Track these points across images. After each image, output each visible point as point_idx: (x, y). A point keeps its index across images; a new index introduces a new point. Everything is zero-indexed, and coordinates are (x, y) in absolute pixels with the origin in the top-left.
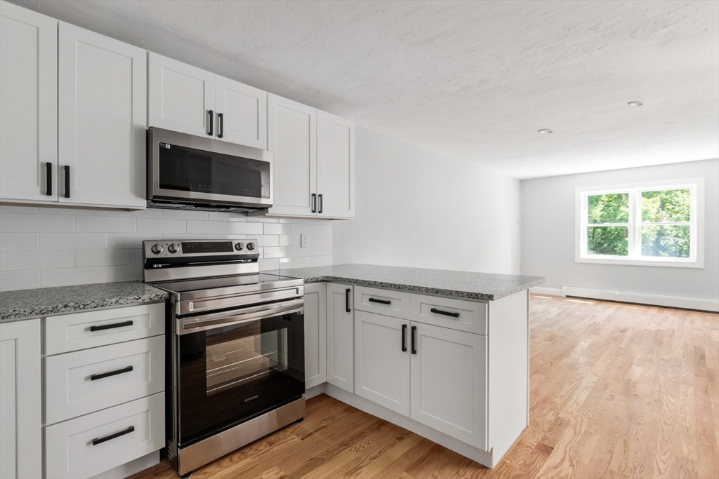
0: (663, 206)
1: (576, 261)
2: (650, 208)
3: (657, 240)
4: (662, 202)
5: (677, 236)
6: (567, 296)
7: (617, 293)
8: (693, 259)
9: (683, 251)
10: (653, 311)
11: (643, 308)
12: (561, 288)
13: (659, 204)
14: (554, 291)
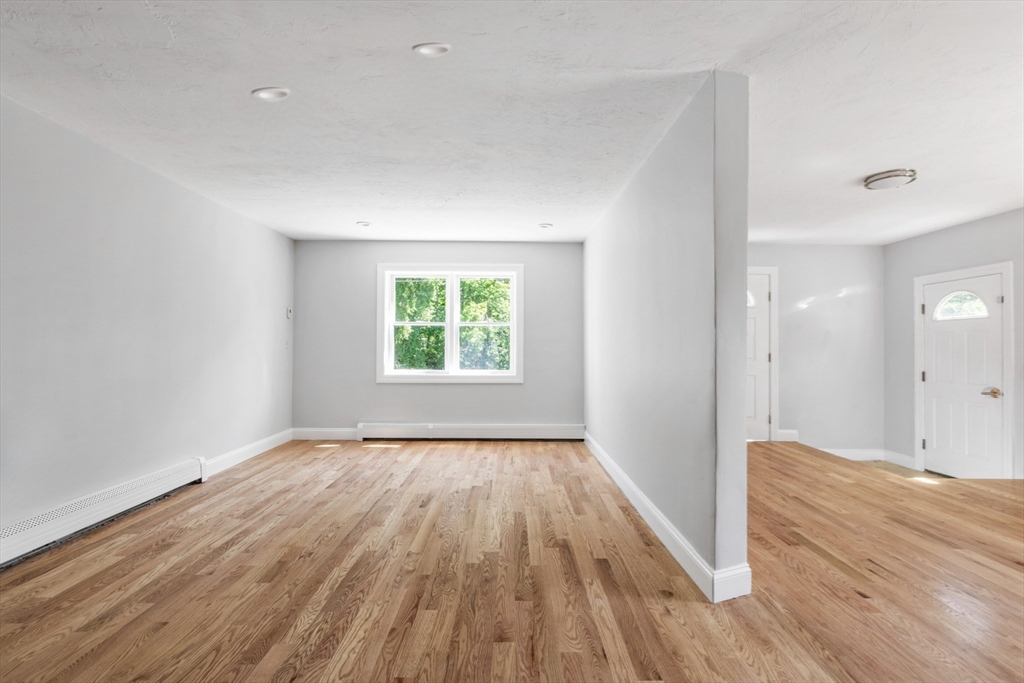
0: (489, 314)
1: (378, 381)
2: (478, 314)
3: (484, 349)
4: (489, 308)
5: (500, 346)
6: (365, 439)
7: (431, 426)
8: (512, 373)
9: (503, 364)
10: (472, 447)
11: (460, 446)
12: (356, 426)
13: (486, 310)
14: (344, 432)
